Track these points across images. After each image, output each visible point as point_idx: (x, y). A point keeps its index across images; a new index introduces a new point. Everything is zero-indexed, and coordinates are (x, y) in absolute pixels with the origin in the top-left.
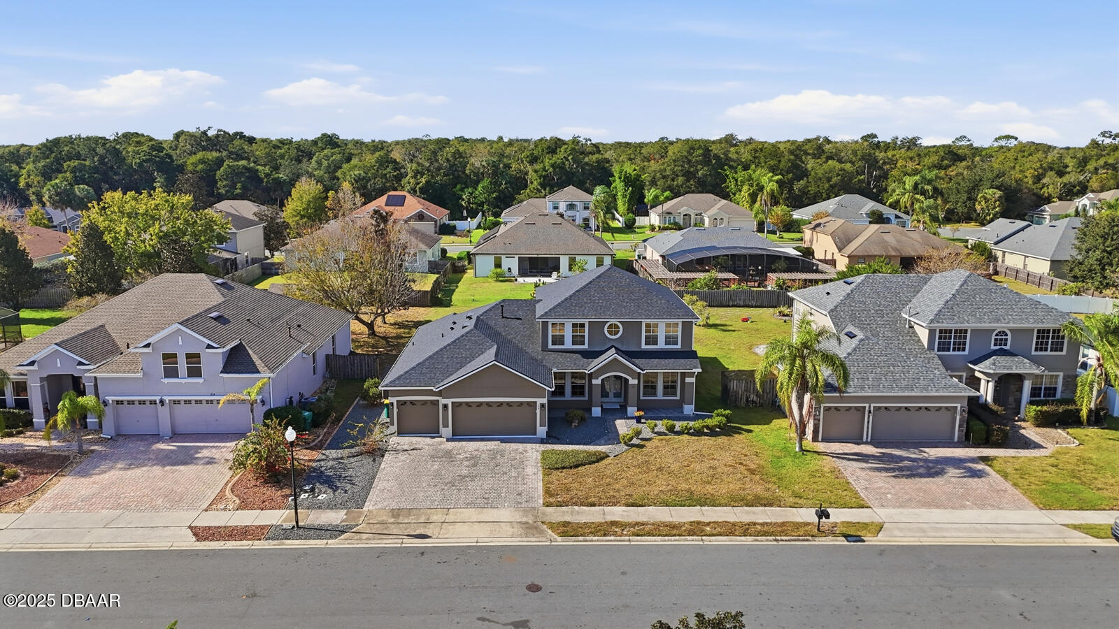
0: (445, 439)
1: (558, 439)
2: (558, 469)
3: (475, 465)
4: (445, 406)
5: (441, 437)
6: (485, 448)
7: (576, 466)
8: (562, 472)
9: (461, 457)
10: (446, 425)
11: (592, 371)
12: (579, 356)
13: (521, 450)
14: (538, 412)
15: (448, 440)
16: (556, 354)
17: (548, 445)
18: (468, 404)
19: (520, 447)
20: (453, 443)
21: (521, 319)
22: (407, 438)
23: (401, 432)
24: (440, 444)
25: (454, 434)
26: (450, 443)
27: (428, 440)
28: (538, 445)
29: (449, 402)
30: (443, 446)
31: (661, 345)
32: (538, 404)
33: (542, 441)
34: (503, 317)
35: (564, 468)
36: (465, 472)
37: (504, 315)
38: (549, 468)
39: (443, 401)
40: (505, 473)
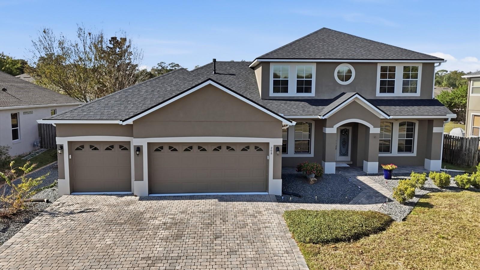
0: (138, 198)
1: (300, 197)
2: (326, 242)
3: (178, 237)
4: (139, 149)
5: (132, 195)
6: (196, 209)
8: (336, 249)
9: (157, 222)
10: (140, 178)
11: (325, 117)
12: (307, 104)
13: (250, 211)
14: (271, 157)
15: (141, 199)
16: (279, 102)
17: (289, 204)
18: (172, 147)
19: (250, 206)
20: (148, 202)
21: (235, 75)
22: (83, 197)
23: (74, 190)
24: (129, 204)
25: (150, 192)
26: (144, 202)
27: (113, 199)
28: (274, 204)
29: (143, 142)
30: (131, 207)
31: (398, 93)
32: (271, 146)
35: (337, 240)
36: (159, 249)
37: (217, 72)
38: (311, 241)
39: (135, 142)
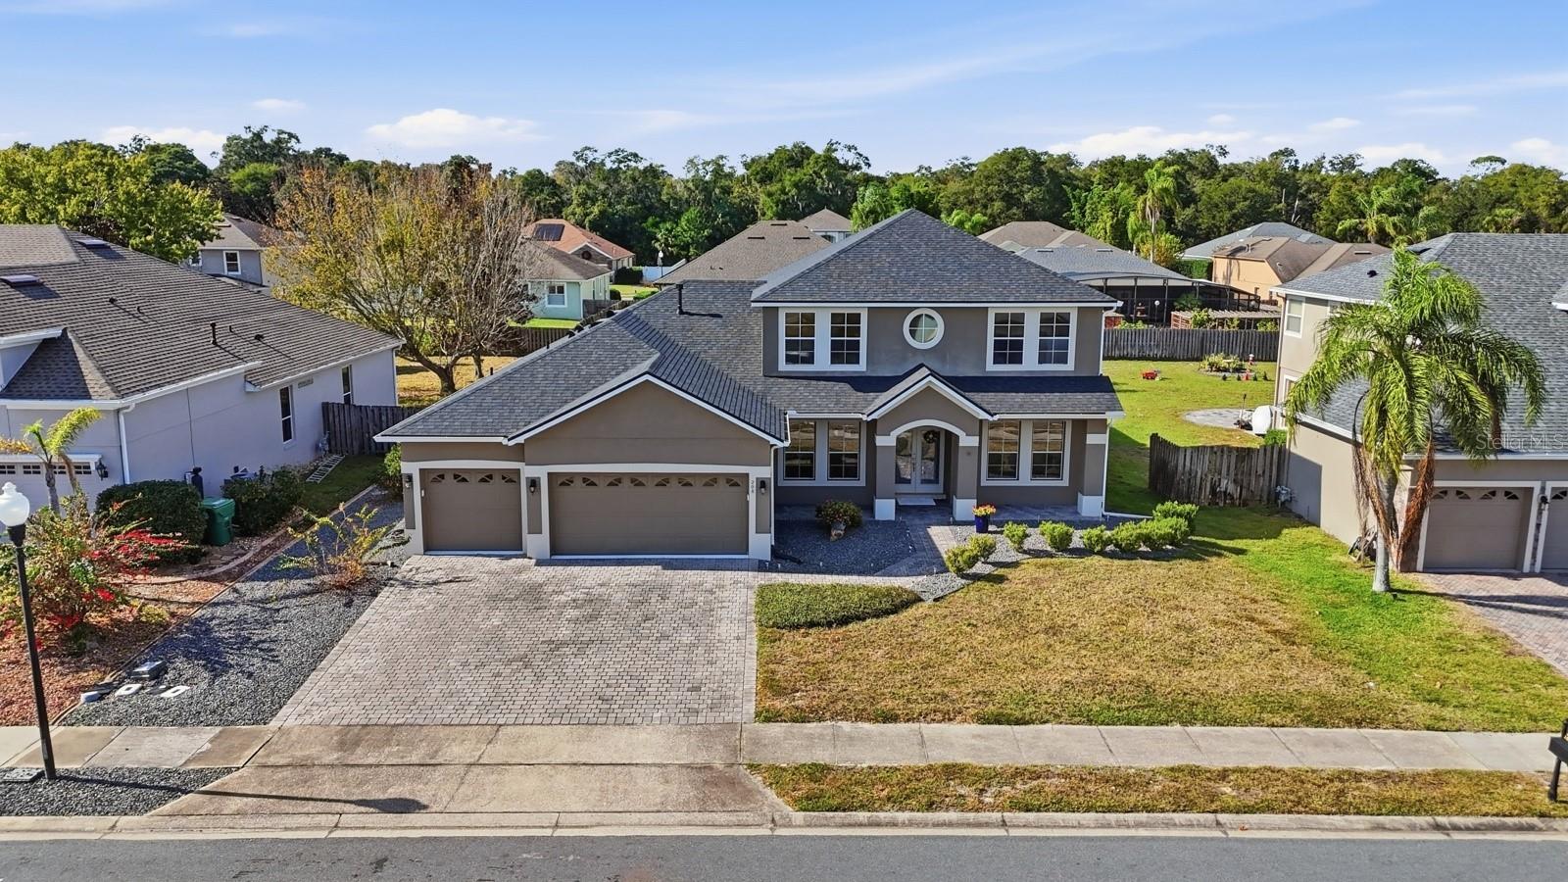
0: (533, 561)
1: (799, 563)
2: (797, 627)
3: (592, 618)
4: (534, 483)
5: (524, 556)
6: (623, 580)
7: (844, 621)
8: (807, 635)
9: (563, 598)
10: (536, 529)
11: (874, 416)
12: (846, 387)
13: (708, 586)
14: (752, 498)
15: (539, 563)
16: (796, 382)
17: (774, 575)
18: (588, 480)
19: (709, 577)
20: (551, 568)
21: (719, 316)
22: (445, 559)
23: (430, 547)
24: (519, 571)
25: (554, 552)
26: (543, 569)
27: (493, 563)
28: (750, 574)
29: (541, 472)
30: (524, 576)
31: (1030, 363)
32: (752, 481)
33: (762, 567)
34: (681, 313)
35: (812, 625)
36: (565, 632)
37: (684, 309)
38: (775, 625)
39: (528, 471)
40: (664, 637)
